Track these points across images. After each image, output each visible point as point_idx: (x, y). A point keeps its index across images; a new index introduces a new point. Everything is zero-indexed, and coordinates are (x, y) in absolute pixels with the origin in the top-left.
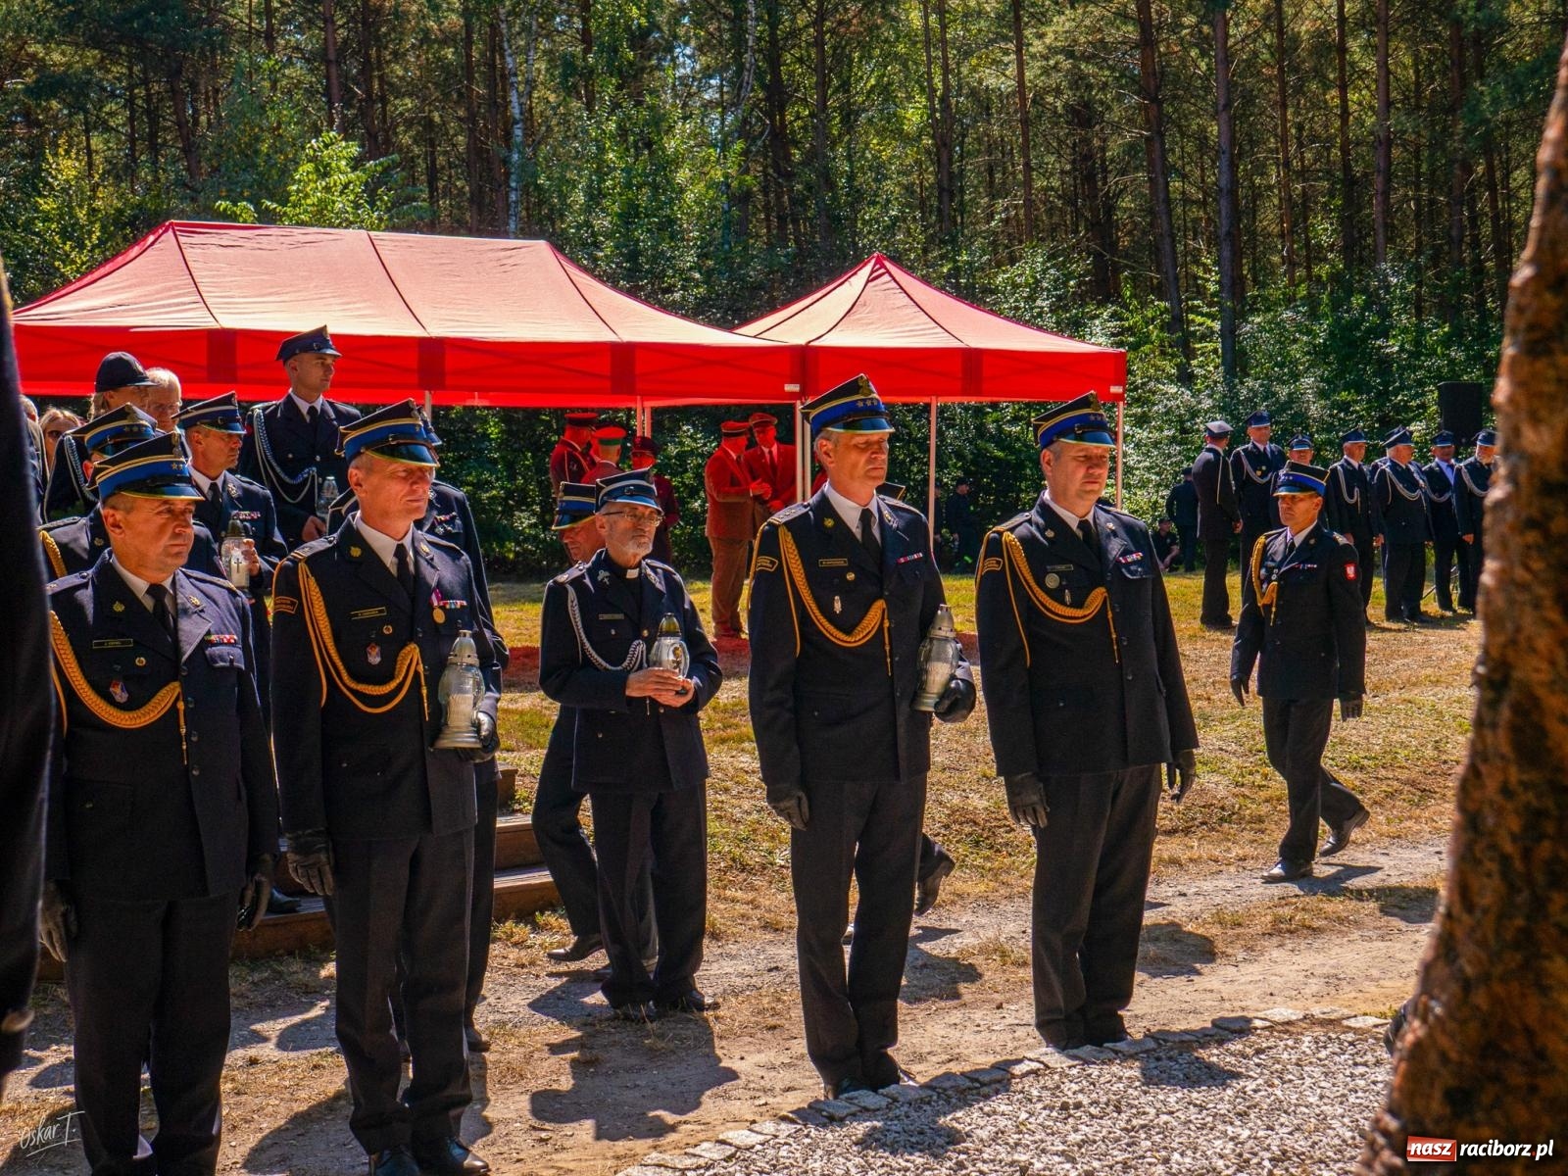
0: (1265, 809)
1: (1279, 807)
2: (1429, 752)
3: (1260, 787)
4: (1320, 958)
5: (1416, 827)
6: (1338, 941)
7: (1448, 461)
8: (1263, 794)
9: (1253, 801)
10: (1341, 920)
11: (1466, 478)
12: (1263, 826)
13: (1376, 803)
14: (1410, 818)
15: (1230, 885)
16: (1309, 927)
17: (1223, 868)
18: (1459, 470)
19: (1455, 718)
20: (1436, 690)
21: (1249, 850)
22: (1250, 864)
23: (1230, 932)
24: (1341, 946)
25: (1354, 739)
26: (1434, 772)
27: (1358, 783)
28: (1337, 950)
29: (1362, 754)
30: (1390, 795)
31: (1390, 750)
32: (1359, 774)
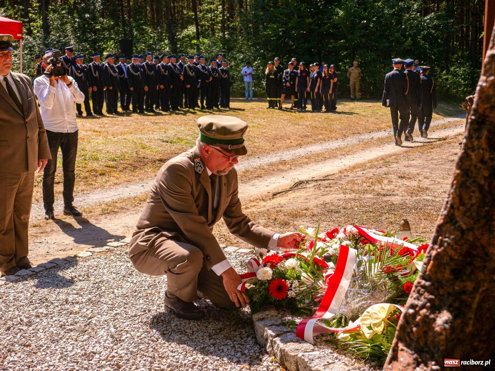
0: (87, 174)
1: (92, 174)
2: (135, 155)
3: (85, 167)
4: (120, 221)
5: (134, 178)
6: (123, 215)
7: (124, 64)
8: (86, 169)
9: (83, 172)
10: (122, 208)
11: (131, 70)
12: (87, 180)
13: (121, 171)
14: (132, 175)
15: (81, 199)
16: (114, 212)
17: (77, 194)
18: (128, 67)
19: (140, 144)
20: (132, 135)
21: (84, 187)
22: (85, 192)
23: (89, 214)
24: (125, 217)
25: (111, 151)
26: (137, 161)
27: (115, 165)
28: (123, 218)
29: (115, 156)
30: (125, 169)
31: (123, 154)
32: (114, 162)
